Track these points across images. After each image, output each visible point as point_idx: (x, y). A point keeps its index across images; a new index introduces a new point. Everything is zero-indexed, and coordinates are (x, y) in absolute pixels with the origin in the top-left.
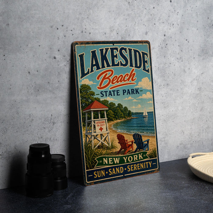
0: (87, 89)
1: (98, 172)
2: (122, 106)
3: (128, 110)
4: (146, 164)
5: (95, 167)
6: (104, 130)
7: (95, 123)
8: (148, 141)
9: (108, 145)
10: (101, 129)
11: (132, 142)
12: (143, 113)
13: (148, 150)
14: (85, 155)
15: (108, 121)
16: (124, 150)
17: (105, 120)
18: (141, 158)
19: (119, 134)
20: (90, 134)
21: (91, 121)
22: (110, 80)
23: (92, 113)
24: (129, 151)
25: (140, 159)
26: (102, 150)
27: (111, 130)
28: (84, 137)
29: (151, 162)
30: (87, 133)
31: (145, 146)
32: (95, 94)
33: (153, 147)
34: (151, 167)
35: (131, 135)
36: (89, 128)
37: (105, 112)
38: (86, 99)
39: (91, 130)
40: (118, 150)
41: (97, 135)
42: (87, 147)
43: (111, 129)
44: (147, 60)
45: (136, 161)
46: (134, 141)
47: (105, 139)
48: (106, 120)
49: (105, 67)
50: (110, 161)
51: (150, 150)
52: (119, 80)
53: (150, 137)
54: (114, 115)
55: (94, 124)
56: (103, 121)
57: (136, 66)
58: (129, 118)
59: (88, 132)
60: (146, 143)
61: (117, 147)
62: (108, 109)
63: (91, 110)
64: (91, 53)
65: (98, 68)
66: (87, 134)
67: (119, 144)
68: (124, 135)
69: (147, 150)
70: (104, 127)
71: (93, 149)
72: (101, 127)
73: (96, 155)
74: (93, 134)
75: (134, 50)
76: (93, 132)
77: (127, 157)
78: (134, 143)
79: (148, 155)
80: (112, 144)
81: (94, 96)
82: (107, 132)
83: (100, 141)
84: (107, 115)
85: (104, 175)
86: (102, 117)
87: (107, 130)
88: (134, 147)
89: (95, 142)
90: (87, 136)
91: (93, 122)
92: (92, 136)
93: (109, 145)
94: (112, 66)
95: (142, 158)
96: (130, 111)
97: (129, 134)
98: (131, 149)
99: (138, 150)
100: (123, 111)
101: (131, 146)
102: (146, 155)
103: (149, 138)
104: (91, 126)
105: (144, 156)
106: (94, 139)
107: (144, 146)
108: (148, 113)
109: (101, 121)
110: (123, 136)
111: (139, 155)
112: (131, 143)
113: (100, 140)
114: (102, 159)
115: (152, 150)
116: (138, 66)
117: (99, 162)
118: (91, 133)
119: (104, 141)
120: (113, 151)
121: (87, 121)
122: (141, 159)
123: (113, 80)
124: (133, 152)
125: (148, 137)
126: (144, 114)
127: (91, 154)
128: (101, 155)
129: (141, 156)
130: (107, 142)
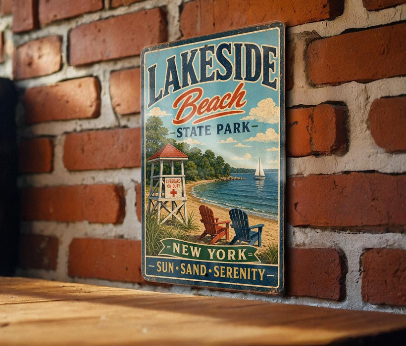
0: (157, 123)
1: (163, 263)
2: (213, 154)
3: (224, 164)
4: (252, 273)
5: (159, 254)
6: (179, 195)
7: (164, 181)
8: (260, 229)
9: (182, 222)
10: (174, 193)
11: (227, 224)
12: (254, 171)
13: (258, 246)
14: (146, 232)
15: (186, 180)
16: (210, 235)
17: (182, 177)
18: (242, 257)
19: (203, 206)
20: (155, 198)
21: (159, 178)
22: (195, 107)
23: (162, 165)
24: (220, 240)
25: (240, 258)
26: (173, 229)
27: (189, 197)
28: (147, 203)
29: (264, 270)
30: (151, 196)
31: (254, 236)
32: (169, 133)
33: (271, 242)
34: (262, 279)
35: (226, 210)
36: (154, 188)
37: (182, 165)
38: (154, 141)
39: (158, 192)
40: (200, 234)
41: (166, 202)
42: (150, 218)
43: (190, 195)
44: (273, 63)
45: (232, 260)
46: (231, 223)
47: (179, 211)
48: (184, 178)
49: (188, 85)
50: (184, 250)
51: (262, 247)
52: (211, 107)
53: (266, 220)
54: (196, 169)
55: (163, 184)
56: (178, 179)
57: (248, 78)
58: (224, 178)
59: (153, 195)
60: (257, 230)
61: (197, 229)
62: (187, 159)
63: (161, 159)
64: (167, 63)
65: (177, 87)
66: (151, 198)
67: (203, 224)
68: (213, 209)
69: (256, 246)
70: (178, 190)
71: (158, 223)
72: (173, 190)
73: (162, 234)
74: (161, 199)
75: (245, 45)
76: (160, 196)
77: (214, 250)
78: (230, 227)
79: (257, 255)
80: (189, 221)
81: (166, 136)
82: (183, 199)
83: (170, 213)
84: (185, 169)
85: (173, 272)
86: (177, 172)
87: (183, 196)
88: (230, 234)
89: (162, 214)
90: (151, 201)
91: (161, 179)
92: (158, 202)
93: (184, 221)
94: (201, 81)
95: (245, 258)
96: (227, 165)
97: (222, 209)
98: (224, 237)
99: (238, 241)
100: (214, 164)
101: (225, 230)
102: (253, 255)
103: (263, 222)
104: (158, 186)
105: (250, 255)
106: (161, 208)
107: (251, 235)
108: (265, 171)
109: (175, 179)
110: (210, 210)
111: (240, 251)
112: (224, 226)
113: (170, 211)
114: (170, 243)
115: (268, 248)
116: (253, 76)
117: (166, 247)
118: (158, 197)
119: (177, 214)
120: (190, 234)
121: (152, 177)
122: (242, 260)
123: (200, 108)
124: (227, 243)
125: (262, 219)
126: (257, 174)
127: (155, 231)
128: (171, 236)
129: (243, 254)
130: (181, 215)
